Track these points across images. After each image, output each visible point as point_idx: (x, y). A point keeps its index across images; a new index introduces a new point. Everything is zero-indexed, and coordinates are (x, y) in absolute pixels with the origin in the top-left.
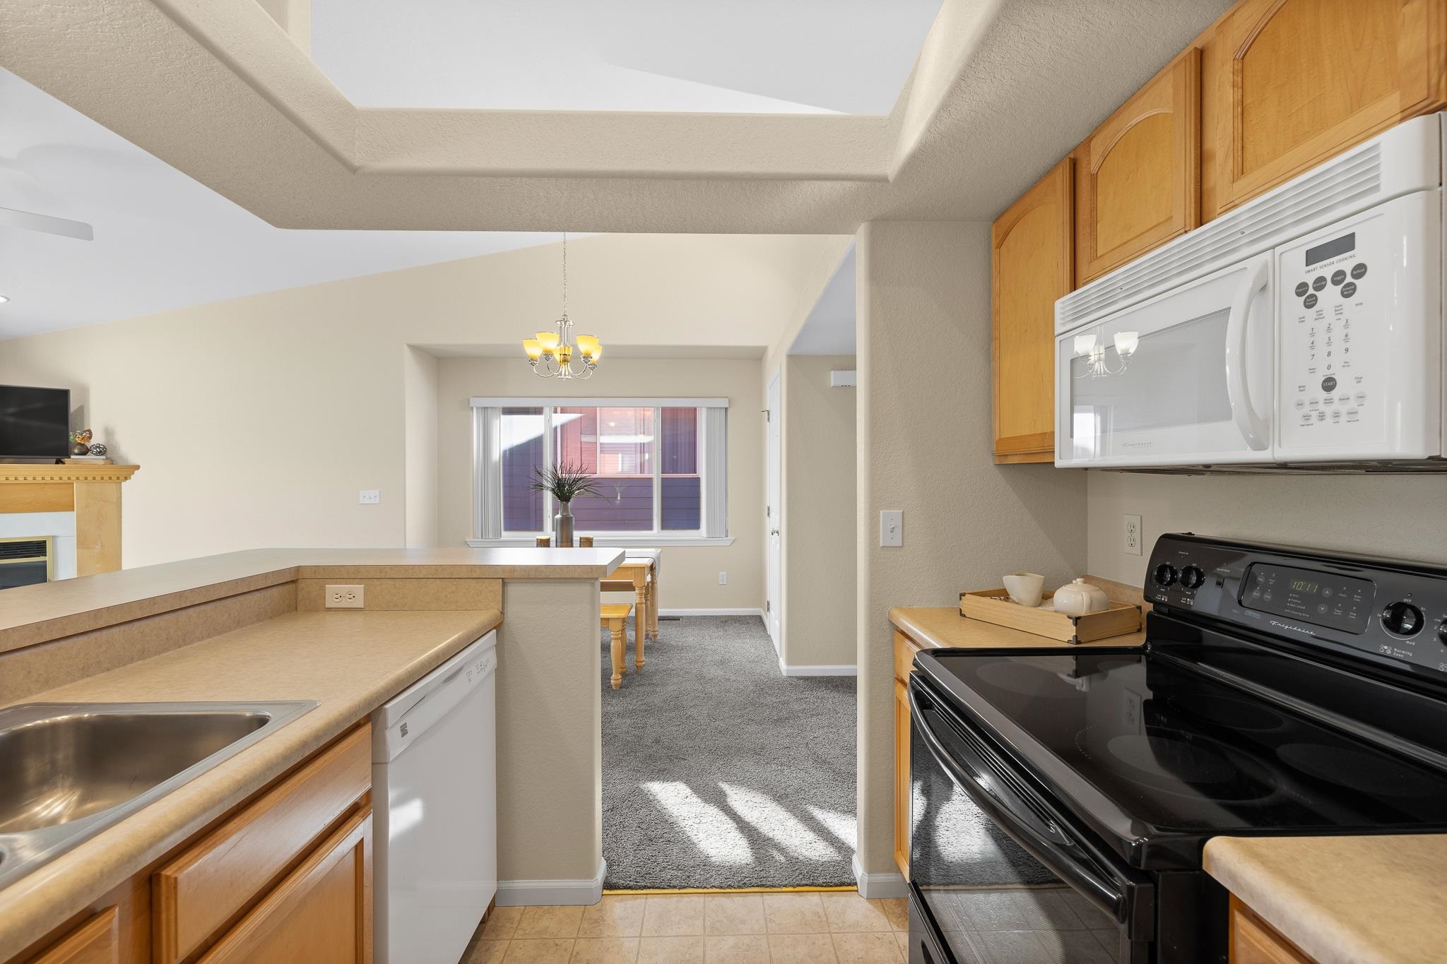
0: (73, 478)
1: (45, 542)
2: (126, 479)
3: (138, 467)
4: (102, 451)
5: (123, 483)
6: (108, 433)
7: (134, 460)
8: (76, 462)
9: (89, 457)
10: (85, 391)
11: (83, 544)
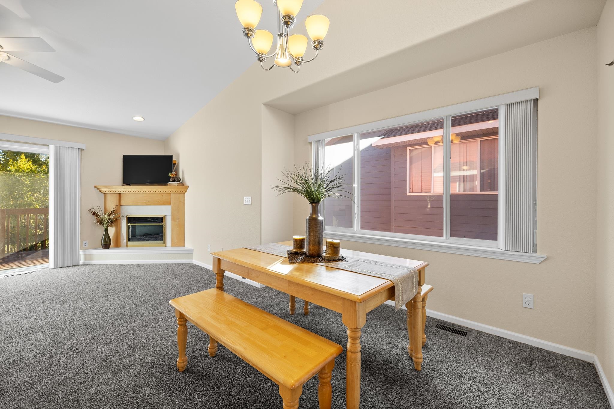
1: (163, 217)
2: (186, 191)
3: (189, 187)
5: (185, 194)
8: (171, 185)
9: (176, 183)
11: (173, 219)
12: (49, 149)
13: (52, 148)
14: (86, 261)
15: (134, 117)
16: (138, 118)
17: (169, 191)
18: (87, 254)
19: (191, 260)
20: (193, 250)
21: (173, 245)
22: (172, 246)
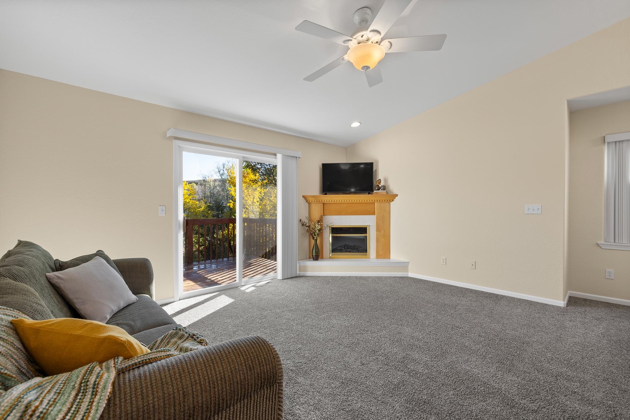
0: (376, 201)
1: (366, 228)
2: (393, 201)
3: (397, 195)
4: (384, 188)
5: (391, 203)
6: (386, 180)
7: (395, 192)
8: (376, 193)
9: (380, 191)
10: (377, 162)
11: (378, 230)
12: (276, 158)
13: (279, 156)
14: (301, 273)
15: (351, 124)
16: (356, 124)
17: (373, 201)
18: (301, 265)
19: (407, 273)
20: (409, 262)
21: (378, 256)
22: (377, 258)
